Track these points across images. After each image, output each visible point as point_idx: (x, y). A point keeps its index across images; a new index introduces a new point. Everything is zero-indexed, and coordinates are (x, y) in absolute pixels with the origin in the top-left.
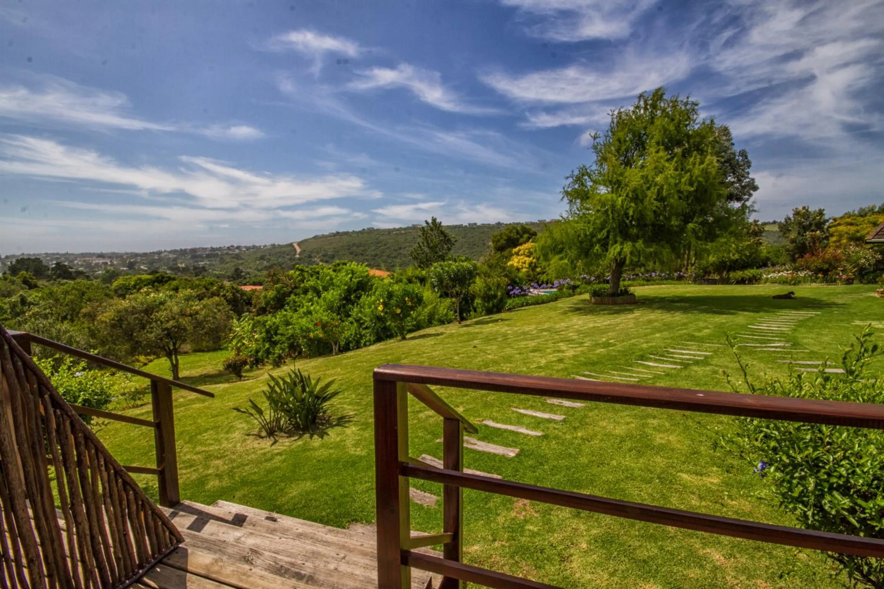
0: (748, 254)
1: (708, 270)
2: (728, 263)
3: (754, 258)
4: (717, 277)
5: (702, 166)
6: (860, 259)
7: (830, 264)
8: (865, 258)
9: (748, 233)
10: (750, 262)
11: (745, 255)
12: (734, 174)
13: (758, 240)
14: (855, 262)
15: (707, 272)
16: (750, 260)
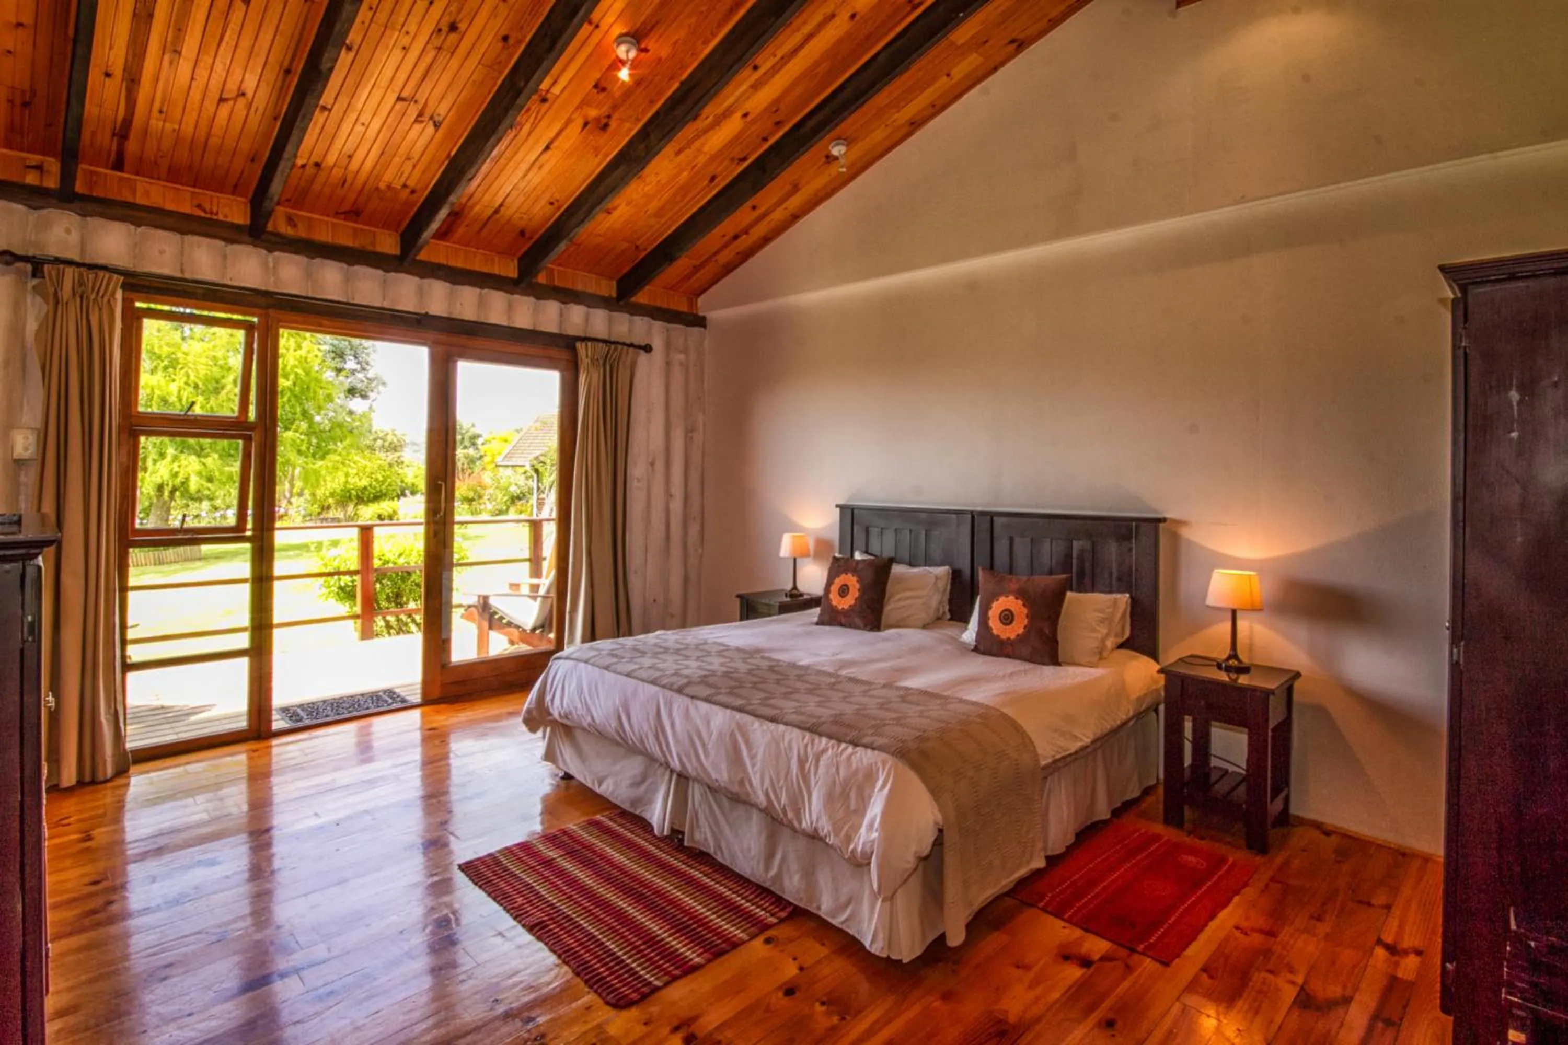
0: (381, 479)
1: (326, 504)
2: (354, 493)
3: (390, 485)
4: (340, 514)
5: (299, 353)
6: (510, 484)
7: (476, 492)
8: (516, 484)
9: (383, 446)
10: (384, 491)
11: (376, 480)
12: (356, 357)
13: (399, 457)
14: (506, 489)
15: (325, 508)
16: (383, 487)
